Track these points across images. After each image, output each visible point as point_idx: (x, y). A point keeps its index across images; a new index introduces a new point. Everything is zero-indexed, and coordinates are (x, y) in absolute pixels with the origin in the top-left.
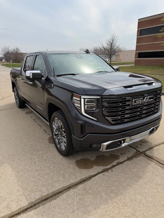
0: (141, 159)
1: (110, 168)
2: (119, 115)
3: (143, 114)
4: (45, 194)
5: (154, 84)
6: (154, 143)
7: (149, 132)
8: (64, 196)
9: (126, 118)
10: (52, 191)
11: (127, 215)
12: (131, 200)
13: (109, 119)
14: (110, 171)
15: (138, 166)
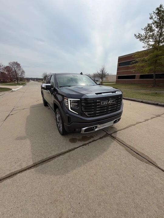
0: (108, 139)
1: (88, 144)
2: (93, 111)
3: (109, 111)
4: (45, 158)
5: (116, 93)
6: (118, 129)
7: (113, 122)
8: (56, 160)
9: (97, 113)
10: (49, 156)
11: (91, 175)
12: (96, 164)
13: (86, 113)
14: (87, 145)
15: (105, 143)
